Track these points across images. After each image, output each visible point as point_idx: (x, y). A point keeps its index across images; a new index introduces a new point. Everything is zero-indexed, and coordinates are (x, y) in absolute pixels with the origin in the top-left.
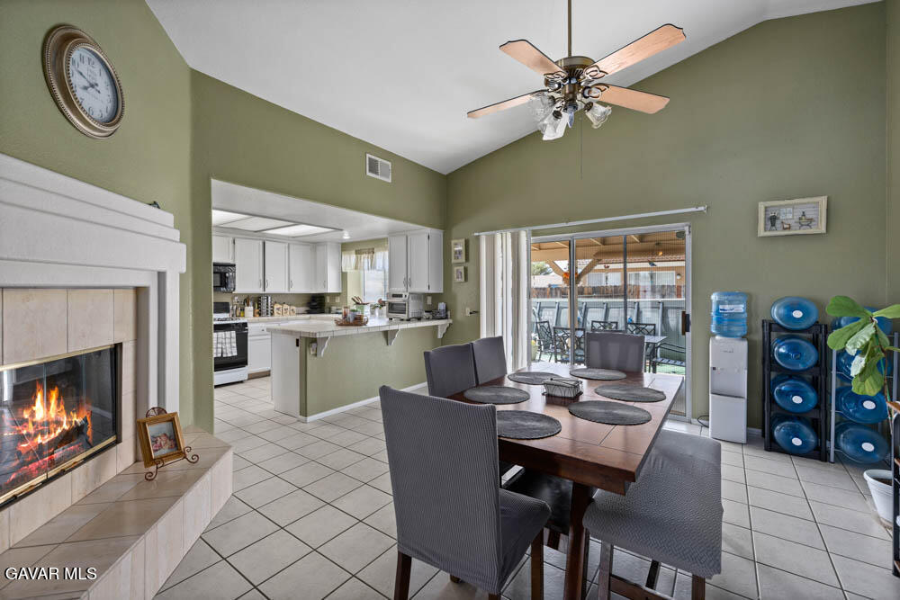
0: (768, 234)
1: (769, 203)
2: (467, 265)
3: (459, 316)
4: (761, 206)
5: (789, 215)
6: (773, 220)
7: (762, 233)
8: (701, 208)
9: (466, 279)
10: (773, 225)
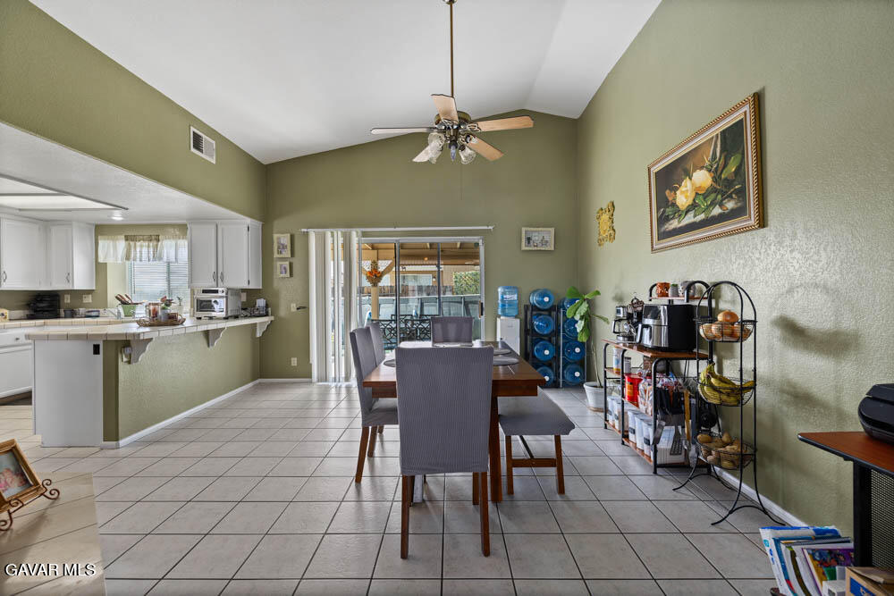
0: (527, 248)
1: (529, 229)
2: (293, 260)
3: (282, 312)
4: (524, 229)
5: (536, 238)
6: (529, 239)
7: (524, 248)
8: (490, 228)
9: (291, 275)
10: (529, 243)
